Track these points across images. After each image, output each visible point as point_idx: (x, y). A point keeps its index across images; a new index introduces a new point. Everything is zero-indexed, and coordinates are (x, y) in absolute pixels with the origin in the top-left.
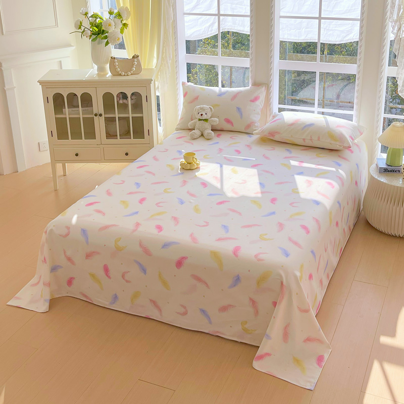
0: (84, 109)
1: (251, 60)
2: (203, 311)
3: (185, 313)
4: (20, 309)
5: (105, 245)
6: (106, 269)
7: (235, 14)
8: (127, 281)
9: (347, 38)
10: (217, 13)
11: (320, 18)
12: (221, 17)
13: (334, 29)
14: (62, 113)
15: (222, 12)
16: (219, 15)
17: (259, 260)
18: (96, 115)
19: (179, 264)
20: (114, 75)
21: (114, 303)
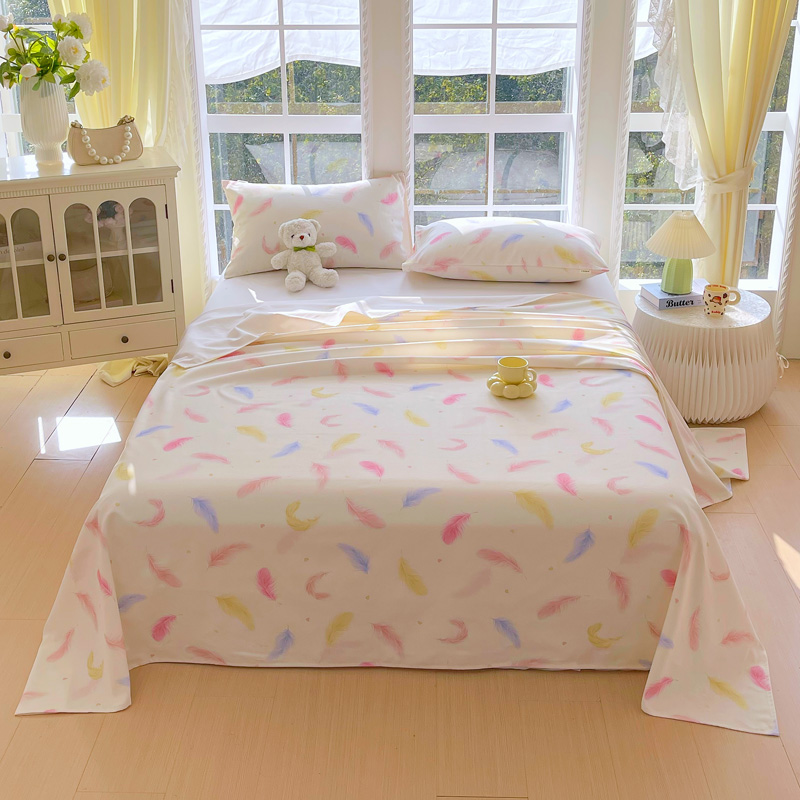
0: (20, 246)
2: (503, 625)
3: (463, 637)
4: (60, 718)
5: (262, 526)
6: (265, 581)
7: (315, 24)
8: (320, 596)
9: (548, 63)
10: (276, 22)
11: (494, 26)
12: (286, 32)
13: (521, 46)
15: (287, 22)
16: (281, 27)
17: (622, 492)
18: (50, 258)
19: (451, 532)
21: (281, 652)
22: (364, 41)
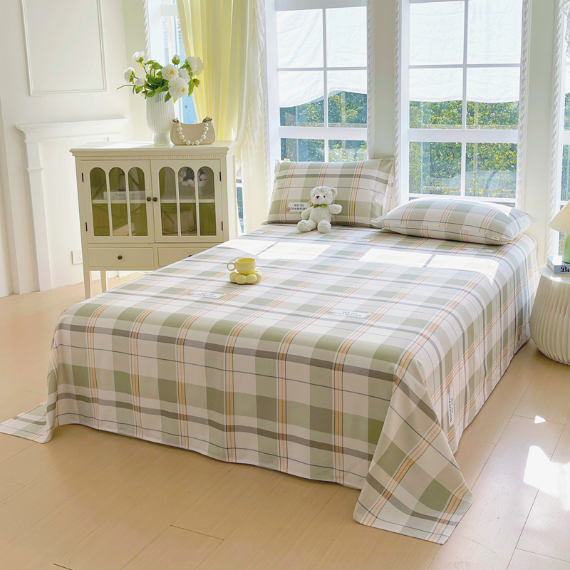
0: (132, 192)
10: (323, 66)
11: (465, 66)
12: (328, 72)
14: (102, 197)
15: (328, 66)
16: (325, 69)
18: (149, 199)
20: (176, 144)
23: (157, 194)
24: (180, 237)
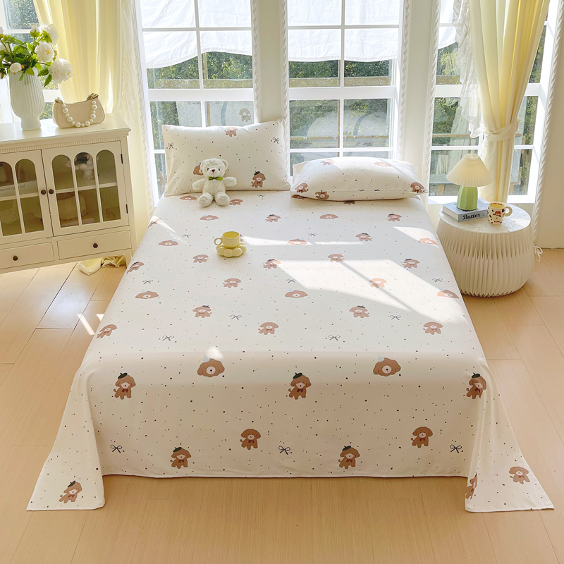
0: (22, 184)
1: (256, 90)
7: (221, 26)
10: (194, 26)
11: (343, 27)
12: (201, 33)
15: (201, 26)
18: (43, 192)
20: (62, 128)
22: (254, 38)
23: (51, 185)
24: (81, 226)
